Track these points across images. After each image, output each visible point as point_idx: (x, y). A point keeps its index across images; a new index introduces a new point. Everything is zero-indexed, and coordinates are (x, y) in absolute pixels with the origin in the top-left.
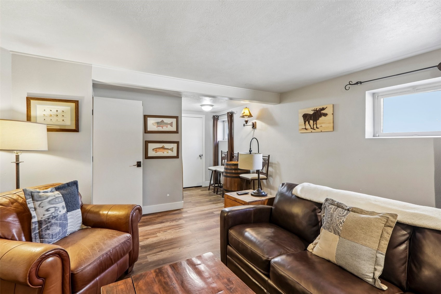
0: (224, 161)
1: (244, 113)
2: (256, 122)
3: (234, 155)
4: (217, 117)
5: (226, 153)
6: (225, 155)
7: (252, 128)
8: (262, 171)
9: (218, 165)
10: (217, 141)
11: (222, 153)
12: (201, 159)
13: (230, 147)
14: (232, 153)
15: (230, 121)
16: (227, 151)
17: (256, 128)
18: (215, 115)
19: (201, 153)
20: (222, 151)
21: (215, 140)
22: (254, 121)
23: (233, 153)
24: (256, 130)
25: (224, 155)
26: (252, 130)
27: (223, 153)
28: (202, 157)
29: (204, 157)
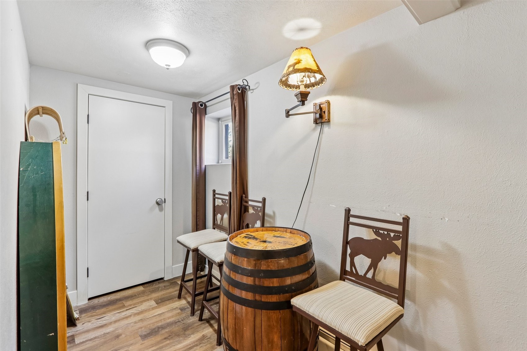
0: (219, 216)
1: (296, 63)
2: (329, 103)
3: (250, 203)
4: (201, 105)
5: (227, 198)
6: (222, 201)
7: (316, 122)
8: (370, 275)
9: (204, 227)
10: (203, 167)
11: (214, 195)
12: (161, 210)
13: (238, 182)
14: (244, 197)
15: (237, 108)
16: (230, 193)
17: (329, 121)
18: (196, 101)
19: (160, 196)
20: (214, 191)
21: (198, 164)
22: (322, 100)
23: (247, 197)
24: (329, 127)
25: (220, 201)
26: (314, 129)
27: (217, 196)
28: (163, 204)
29: (168, 206)
